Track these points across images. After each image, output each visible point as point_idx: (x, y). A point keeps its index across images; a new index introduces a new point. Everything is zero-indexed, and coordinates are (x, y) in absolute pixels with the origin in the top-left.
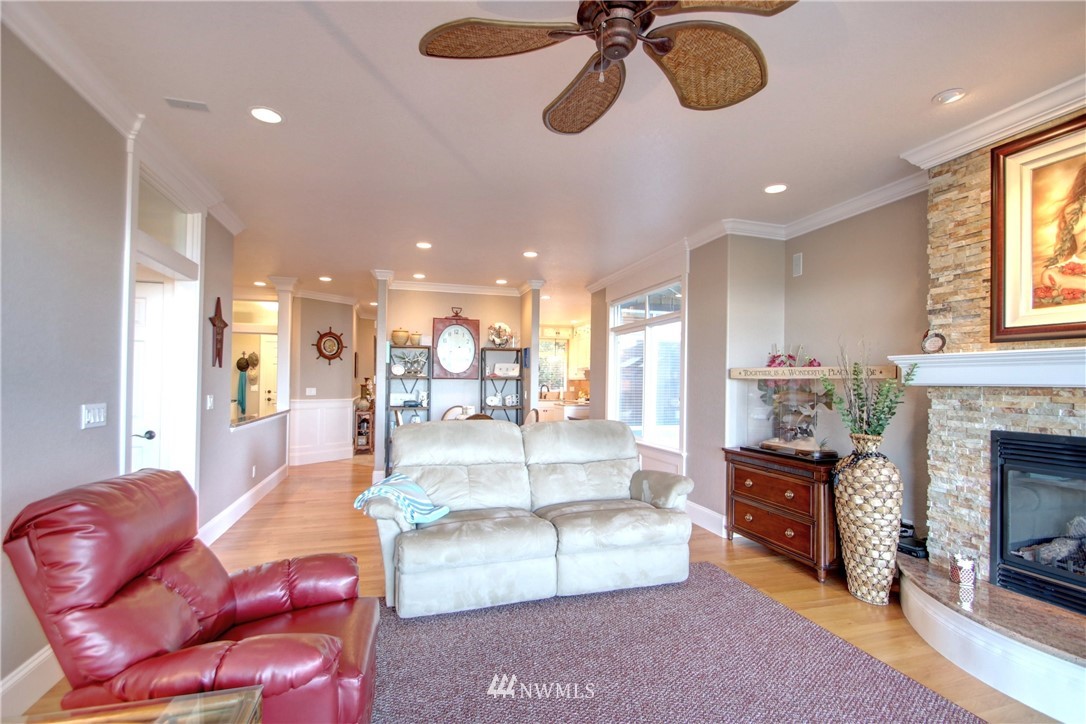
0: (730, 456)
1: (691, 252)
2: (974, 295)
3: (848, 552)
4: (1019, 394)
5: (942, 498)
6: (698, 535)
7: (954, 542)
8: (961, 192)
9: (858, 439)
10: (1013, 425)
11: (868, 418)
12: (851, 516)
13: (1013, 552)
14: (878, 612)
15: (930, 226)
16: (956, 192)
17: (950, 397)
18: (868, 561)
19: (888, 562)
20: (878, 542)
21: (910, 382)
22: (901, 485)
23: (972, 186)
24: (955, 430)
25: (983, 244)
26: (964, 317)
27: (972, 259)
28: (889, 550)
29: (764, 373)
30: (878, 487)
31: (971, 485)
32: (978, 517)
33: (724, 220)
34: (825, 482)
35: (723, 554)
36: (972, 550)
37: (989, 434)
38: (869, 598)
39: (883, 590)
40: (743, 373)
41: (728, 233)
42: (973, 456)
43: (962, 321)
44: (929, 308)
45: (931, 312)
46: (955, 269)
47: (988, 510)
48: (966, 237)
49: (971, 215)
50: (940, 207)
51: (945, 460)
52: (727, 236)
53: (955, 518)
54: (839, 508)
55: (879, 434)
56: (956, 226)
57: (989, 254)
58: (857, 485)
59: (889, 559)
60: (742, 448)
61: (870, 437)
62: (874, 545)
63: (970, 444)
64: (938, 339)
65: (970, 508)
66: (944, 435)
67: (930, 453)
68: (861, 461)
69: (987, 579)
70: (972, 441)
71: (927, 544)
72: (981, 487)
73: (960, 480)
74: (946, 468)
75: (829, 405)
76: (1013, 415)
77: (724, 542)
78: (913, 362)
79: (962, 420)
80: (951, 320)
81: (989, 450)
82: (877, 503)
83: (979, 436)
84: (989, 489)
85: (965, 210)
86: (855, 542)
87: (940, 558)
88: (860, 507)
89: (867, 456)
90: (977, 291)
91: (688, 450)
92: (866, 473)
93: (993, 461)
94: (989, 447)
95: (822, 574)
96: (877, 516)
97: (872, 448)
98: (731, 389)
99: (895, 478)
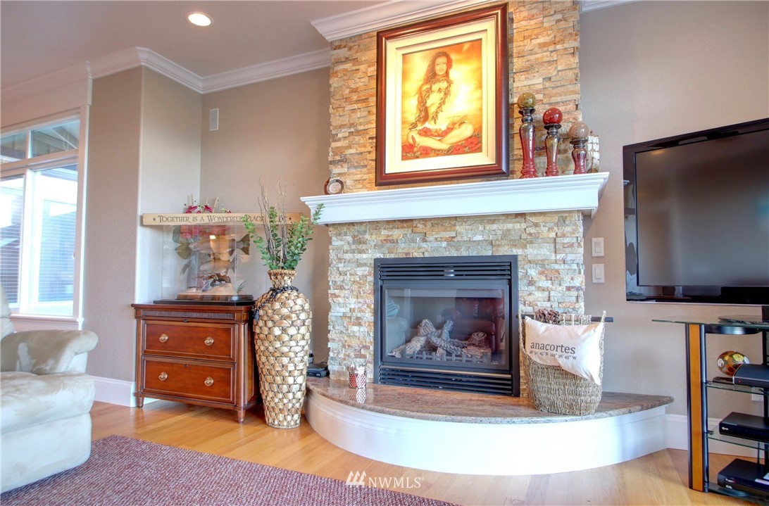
0: (142, 313)
1: (95, 81)
2: (363, 149)
3: (267, 385)
4: (392, 228)
5: (340, 321)
6: (99, 411)
7: (349, 356)
8: (354, 65)
9: (276, 275)
10: (389, 253)
11: (284, 255)
12: (271, 348)
13: (389, 354)
14: (292, 434)
15: (332, 90)
16: (351, 65)
17: (346, 234)
18: (285, 388)
19: (301, 385)
20: (293, 368)
21: (318, 221)
22: (311, 312)
23: (362, 61)
24: (349, 261)
25: (369, 109)
26: (356, 167)
27: (361, 120)
28: (302, 374)
29: (182, 219)
30: (294, 316)
31: (360, 305)
32: (364, 333)
33: (138, 48)
34: (245, 321)
35: (132, 424)
36: (361, 360)
37: (372, 262)
38: (285, 423)
39: (297, 412)
40: (158, 219)
41: (143, 64)
42: (362, 282)
43: (354, 171)
44: (330, 159)
45: (331, 163)
46: (350, 128)
47: (372, 324)
48: (357, 102)
49: (361, 84)
50: (339, 75)
51: (341, 288)
52: (140, 67)
53: (349, 336)
54: (258, 344)
55: (293, 269)
56: (350, 92)
57: (374, 117)
58: (277, 317)
59: (301, 382)
60: (154, 302)
61: (286, 271)
62: (290, 372)
63: (360, 271)
64: (338, 183)
65: (360, 325)
66: (341, 266)
67: (330, 283)
68: (279, 295)
69: (372, 381)
70: (361, 269)
71: (328, 363)
72: (368, 306)
73: (353, 303)
74: (342, 295)
75: (246, 251)
76: (389, 245)
77: (132, 412)
78: (320, 202)
79: (354, 252)
80: (346, 169)
81: (372, 275)
82: (292, 331)
83: (365, 265)
84: (373, 306)
85: (358, 80)
86: (274, 373)
87: (338, 372)
88: (278, 338)
89: (284, 289)
90: (365, 146)
91: (85, 315)
92: (284, 305)
93: (375, 283)
94: (373, 272)
95: (242, 413)
96: (293, 343)
97: (288, 282)
98: (143, 238)
99: (307, 306)
